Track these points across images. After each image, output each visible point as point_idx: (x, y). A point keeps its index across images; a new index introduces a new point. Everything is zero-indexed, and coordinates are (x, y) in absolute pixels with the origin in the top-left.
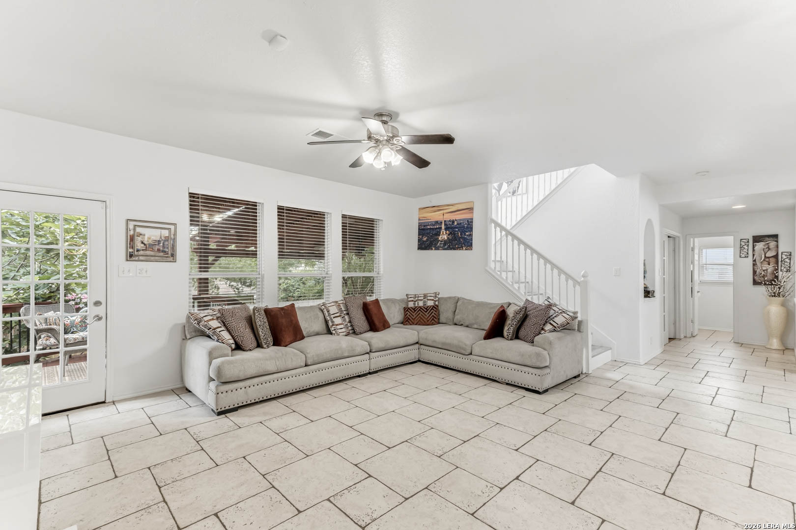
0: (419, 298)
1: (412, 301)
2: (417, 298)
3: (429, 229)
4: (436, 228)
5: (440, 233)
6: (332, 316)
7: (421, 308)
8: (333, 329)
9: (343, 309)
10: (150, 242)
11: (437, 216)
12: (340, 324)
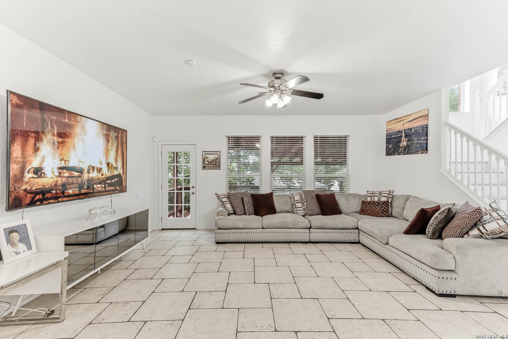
0: (375, 195)
1: (370, 196)
2: (373, 195)
3: (393, 138)
4: (399, 137)
5: (401, 141)
6: (296, 202)
7: (374, 203)
8: (295, 210)
9: (304, 198)
10: (211, 161)
11: (399, 127)
12: (300, 208)
